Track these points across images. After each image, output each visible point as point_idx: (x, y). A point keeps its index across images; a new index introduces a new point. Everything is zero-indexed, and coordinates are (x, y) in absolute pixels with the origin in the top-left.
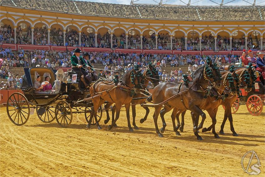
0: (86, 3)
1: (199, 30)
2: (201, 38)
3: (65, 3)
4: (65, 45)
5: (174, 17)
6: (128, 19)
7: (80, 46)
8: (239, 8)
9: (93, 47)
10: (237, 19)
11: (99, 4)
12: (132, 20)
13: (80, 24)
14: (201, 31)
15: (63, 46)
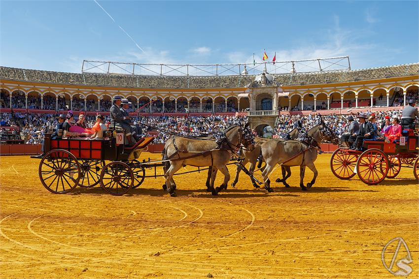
0: (35, 71)
1: (137, 96)
2: (138, 102)
3: (14, 71)
4: (11, 107)
5: (115, 84)
6: (72, 86)
7: (26, 108)
8: (172, 77)
9: (38, 109)
10: (169, 86)
11: (47, 72)
12: (76, 86)
13: (26, 89)
14: (138, 96)
15: (9, 107)
